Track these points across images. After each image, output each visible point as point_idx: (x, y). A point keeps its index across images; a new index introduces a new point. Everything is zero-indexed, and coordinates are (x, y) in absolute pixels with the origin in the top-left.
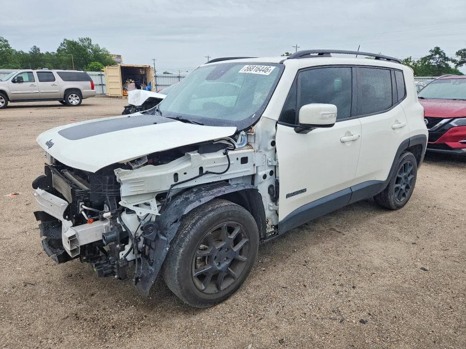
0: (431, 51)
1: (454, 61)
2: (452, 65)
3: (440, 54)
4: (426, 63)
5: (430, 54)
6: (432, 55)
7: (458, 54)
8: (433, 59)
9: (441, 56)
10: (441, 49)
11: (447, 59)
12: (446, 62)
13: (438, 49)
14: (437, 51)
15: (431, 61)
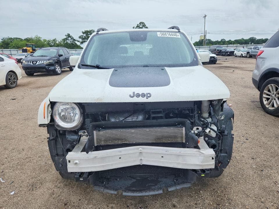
0: (66, 35)
1: (78, 41)
2: (78, 44)
3: (71, 37)
4: (66, 42)
5: (65, 37)
6: (67, 38)
7: (80, 37)
8: (68, 40)
9: (72, 39)
10: (71, 35)
11: (74, 40)
12: (75, 42)
13: (69, 34)
14: (69, 36)
15: (68, 41)
